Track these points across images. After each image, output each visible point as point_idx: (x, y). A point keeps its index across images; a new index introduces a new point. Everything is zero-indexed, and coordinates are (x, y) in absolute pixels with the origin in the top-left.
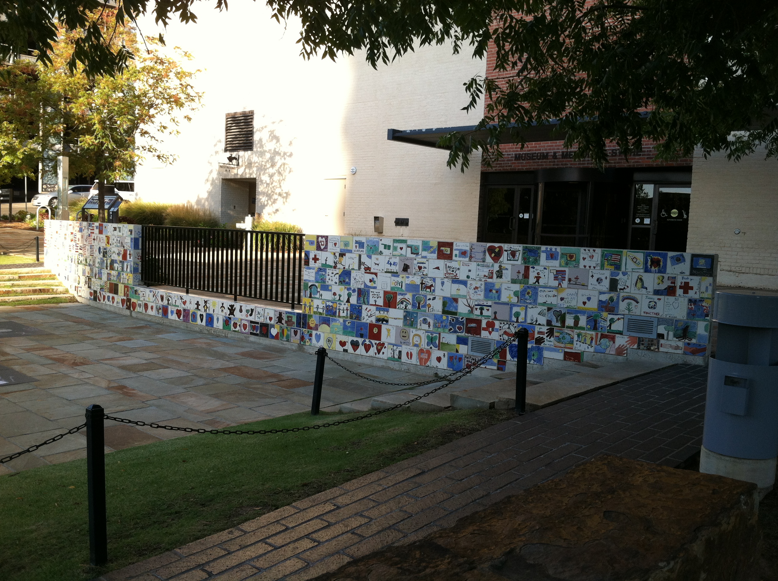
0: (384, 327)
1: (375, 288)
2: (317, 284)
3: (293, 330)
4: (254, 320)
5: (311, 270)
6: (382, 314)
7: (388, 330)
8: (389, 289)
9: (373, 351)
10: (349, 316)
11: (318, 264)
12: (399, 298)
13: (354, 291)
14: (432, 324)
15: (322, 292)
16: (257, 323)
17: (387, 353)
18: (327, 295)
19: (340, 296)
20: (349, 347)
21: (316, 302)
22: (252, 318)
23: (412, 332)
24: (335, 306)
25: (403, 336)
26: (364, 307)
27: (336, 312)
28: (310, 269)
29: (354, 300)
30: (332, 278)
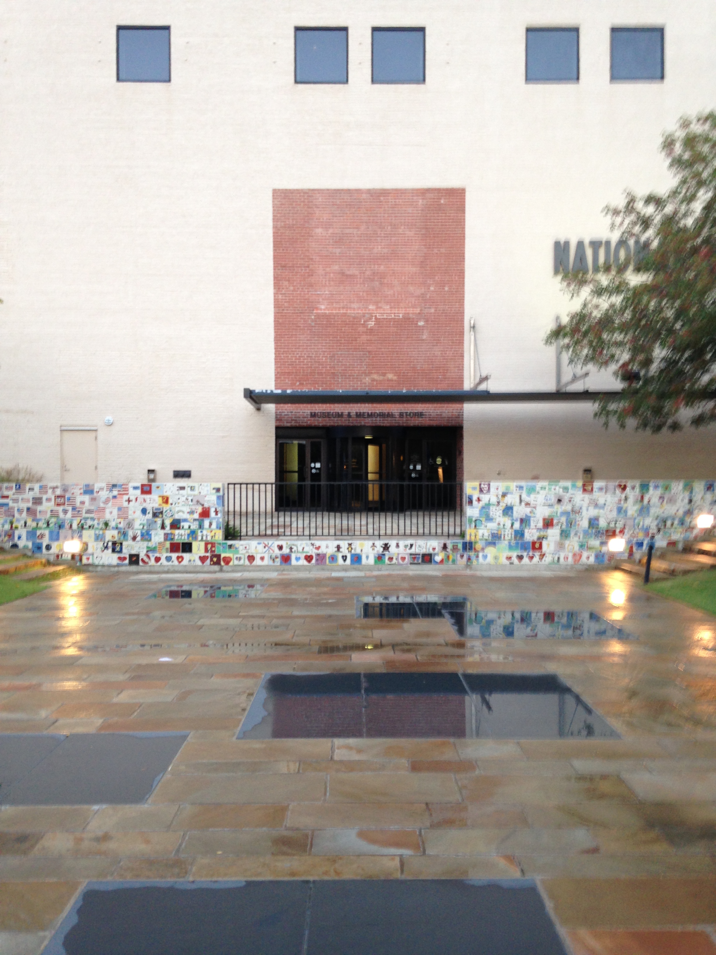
0: (544, 543)
1: (534, 517)
2: (481, 519)
3: (459, 556)
4: (414, 553)
5: (476, 509)
6: (542, 533)
7: (548, 545)
8: (547, 517)
9: (536, 559)
10: (513, 538)
11: (482, 504)
12: (555, 521)
13: (517, 520)
14: (581, 537)
15: (486, 524)
16: (419, 555)
17: (548, 559)
18: (492, 526)
19: (504, 525)
20: (515, 560)
21: (480, 532)
22: (413, 551)
23: (567, 543)
24: (499, 533)
25: (561, 546)
26: (526, 531)
27: (501, 537)
28: (474, 508)
29: (517, 525)
30: (496, 512)
